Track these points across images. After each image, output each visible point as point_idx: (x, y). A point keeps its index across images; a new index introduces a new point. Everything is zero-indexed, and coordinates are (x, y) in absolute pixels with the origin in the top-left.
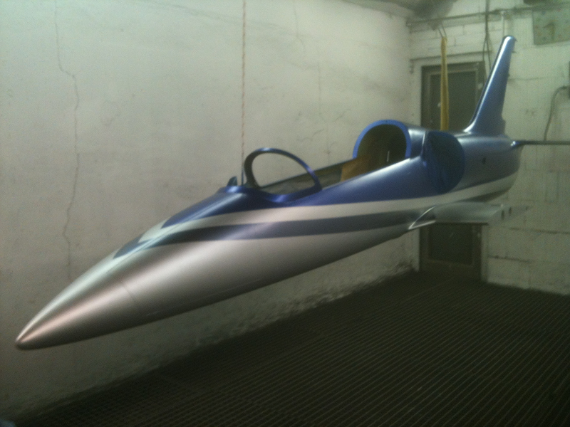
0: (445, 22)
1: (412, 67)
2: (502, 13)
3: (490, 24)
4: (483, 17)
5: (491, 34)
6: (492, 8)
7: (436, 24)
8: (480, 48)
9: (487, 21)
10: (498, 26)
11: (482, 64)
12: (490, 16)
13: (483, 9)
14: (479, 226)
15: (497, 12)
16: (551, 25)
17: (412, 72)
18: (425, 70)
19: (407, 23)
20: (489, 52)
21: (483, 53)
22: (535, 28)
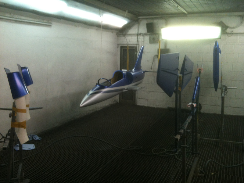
1: (118, 46)
2: (142, 34)
3: (139, 37)
5: (139, 40)
6: (139, 33)
7: (124, 35)
9: (138, 36)
11: (136, 47)
12: (139, 35)
13: (137, 33)
14: (135, 91)
16: (154, 39)
17: (118, 47)
18: (121, 47)
20: (138, 44)
21: (137, 44)
22: (150, 39)
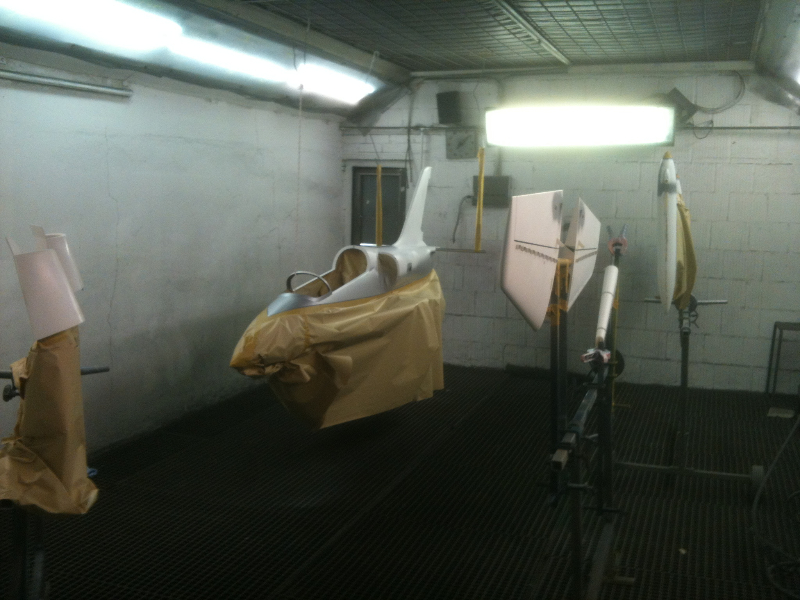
0: (373, 131)
1: (344, 166)
2: (422, 129)
3: (412, 137)
4: (406, 130)
5: (413, 146)
6: (414, 124)
7: (366, 131)
8: (403, 156)
9: (409, 134)
10: (418, 139)
11: (405, 170)
12: (412, 130)
13: (406, 124)
15: (417, 128)
16: (461, 145)
17: (344, 171)
18: (356, 170)
19: (340, 127)
20: (410, 161)
21: (406, 161)
22: (448, 144)
